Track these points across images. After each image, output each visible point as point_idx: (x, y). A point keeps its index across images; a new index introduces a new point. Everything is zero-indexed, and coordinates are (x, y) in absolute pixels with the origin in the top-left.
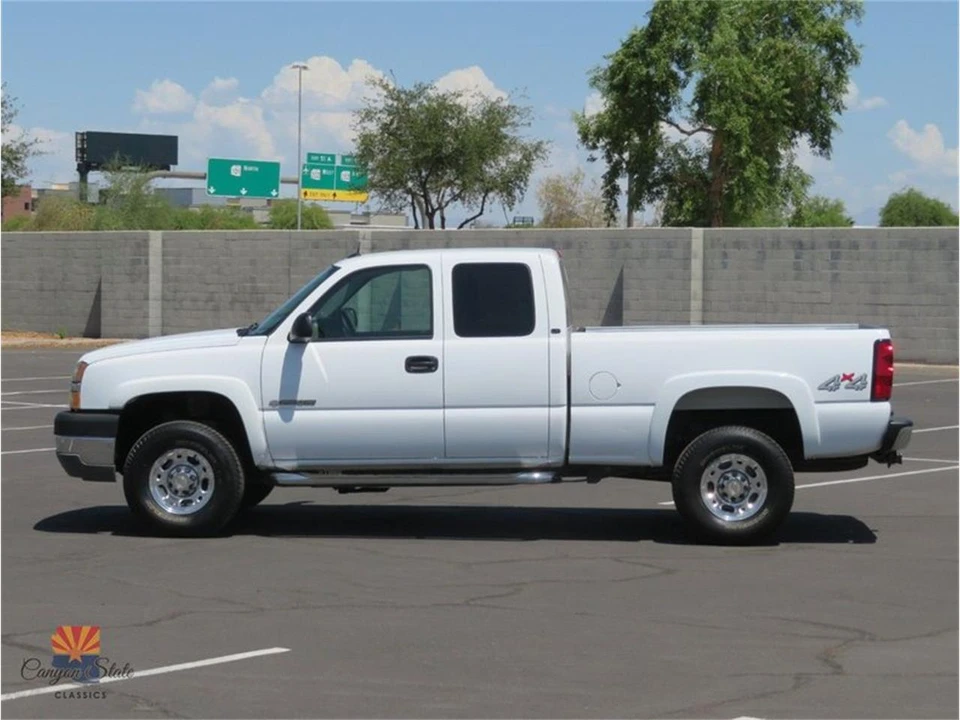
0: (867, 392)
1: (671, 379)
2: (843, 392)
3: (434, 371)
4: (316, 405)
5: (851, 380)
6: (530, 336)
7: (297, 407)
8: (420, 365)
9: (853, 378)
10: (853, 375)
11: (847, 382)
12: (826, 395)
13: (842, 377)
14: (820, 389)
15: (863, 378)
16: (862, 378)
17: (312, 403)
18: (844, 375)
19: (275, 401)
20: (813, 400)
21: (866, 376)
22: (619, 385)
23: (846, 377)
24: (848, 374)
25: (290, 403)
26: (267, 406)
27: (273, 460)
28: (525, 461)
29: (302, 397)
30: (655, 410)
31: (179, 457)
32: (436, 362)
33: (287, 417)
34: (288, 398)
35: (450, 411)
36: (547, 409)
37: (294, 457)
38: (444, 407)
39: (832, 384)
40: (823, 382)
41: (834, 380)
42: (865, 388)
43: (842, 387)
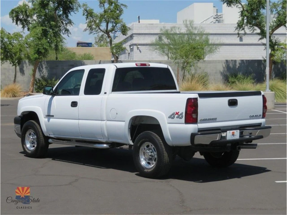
0: (183, 120)
1: (130, 112)
2: (176, 120)
3: (76, 107)
5: (178, 115)
6: (100, 94)
7: (51, 117)
8: (74, 104)
9: (179, 114)
10: (179, 112)
11: (177, 115)
12: (171, 120)
13: (175, 113)
14: (169, 118)
16: (181, 114)
17: (53, 116)
18: (176, 112)
20: (166, 122)
21: (183, 113)
22: (117, 114)
23: (177, 113)
24: (177, 112)
25: (49, 116)
26: (45, 117)
27: (49, 135)
28: (99, 140)
29: (51, 114)
30: (125, 123)
31: (32, 132)
32: (77, 103)
33: (49, 121)
34: (49, 114)
35: (80, 121)
36: (101, 121)
37: (53, 134)
38: (79, 119)
39: (172, 116)
40: (170, 115)
41: (173, 114)
42: (182, 118)
43: (175, 117)
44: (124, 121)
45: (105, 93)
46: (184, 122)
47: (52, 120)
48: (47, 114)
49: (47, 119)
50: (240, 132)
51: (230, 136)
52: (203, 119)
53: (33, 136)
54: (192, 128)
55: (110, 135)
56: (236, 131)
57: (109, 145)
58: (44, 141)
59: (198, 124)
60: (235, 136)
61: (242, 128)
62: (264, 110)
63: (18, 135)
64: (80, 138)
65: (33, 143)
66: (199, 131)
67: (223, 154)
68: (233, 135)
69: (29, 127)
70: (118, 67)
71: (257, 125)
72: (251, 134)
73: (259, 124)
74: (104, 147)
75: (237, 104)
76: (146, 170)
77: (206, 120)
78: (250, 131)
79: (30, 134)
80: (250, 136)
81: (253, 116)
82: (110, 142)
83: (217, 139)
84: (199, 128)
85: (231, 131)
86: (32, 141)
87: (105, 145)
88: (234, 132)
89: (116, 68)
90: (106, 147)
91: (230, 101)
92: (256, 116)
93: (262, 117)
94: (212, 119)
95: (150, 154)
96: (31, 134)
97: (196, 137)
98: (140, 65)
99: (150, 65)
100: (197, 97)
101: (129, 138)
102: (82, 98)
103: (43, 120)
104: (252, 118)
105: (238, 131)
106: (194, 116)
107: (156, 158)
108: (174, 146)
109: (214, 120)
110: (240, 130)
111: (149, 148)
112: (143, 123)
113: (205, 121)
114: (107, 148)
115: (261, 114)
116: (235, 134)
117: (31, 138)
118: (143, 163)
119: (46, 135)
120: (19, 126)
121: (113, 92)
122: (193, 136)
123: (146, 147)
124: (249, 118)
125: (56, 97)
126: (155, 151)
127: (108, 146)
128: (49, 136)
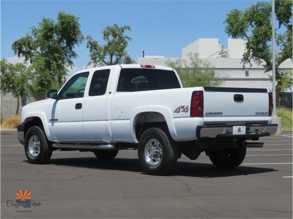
0: (189, 113)
1: (135, 109)
2: (181, 114)
3: (81, 108)
4: (58, 121)
5: (183, 108)
6: (105, 95)
7: (55, 121)
8: (79, 106)
9: (184, 107)
10: (184, 106)
11: (182, 109)
12: (177, 115)
13: (181, 107)
14: (174, 112)
15: (187, 107)
17: (57, 120)
18: (182, 106)
19: (50, 120)
20: (172, 117)
21: (188, 106)
22: (122, 112)
23: (183, 107)
24: (183, 106)
25: (53, 120)
26: (49, 121)
27: (53, 139)
28: (104, 140)
29: (55, 118)
30: (130, 121)
31: (35, 138)
32: (82, 105)
33: (53, 125)
34: (53, 119)
35: (84, 122)
36: (105, 121)
37: (56, 139)
38: (84, 121)
39: (178, 110)
40: (175, 109)
41: (178, 108)
42: (188, 111)
43: (181, 111)
44: (129, 119)
45: (110, 93)
46: (190, 116)
47: (56, 124)
48: (51, 119)
49: (51, 124)
50: (246, 128)
51: (235, 131)
52: (209, 112)
53: (36, 142)
54: (197, 121)
55: (115, 135)
56: (243, 126)
57: (114, 145)
58: (47, 146)
59: (204, 118)
60: (241, 132)
61: (248, 124)
62: (270, 108)
63: (21, 142)
64: (85, 140)
65: (36, 149)
66: (204, 125)
67: (229, 155)
68: (239, 130)
69: (33, 133)
70: (123, 68)
71: (263, 122)
72: (257, 130)
73: (265, 122)
74: (109, 147)
75: (243, 100)
76: (151, 167)
77: (212, 113)
78: (257, 128)
79: (33, 141)
80: (256, 133)
81: (260, 113)
82: (115, 142)
83: (224, 133)
84: (204, 121)
85: (238, 127)
86: (36, 147)
87: (110, 146)
88: (240, 128)
89: (121, 68)
90: (110, 147)
91: (236, 96)
92: (262, 113)
93: (268, 114)
94: (218, 113)
95: (155, 150)
96: (35, 140)
97: (202, 130)
98: (145, 66)
99: (155, 67)
100: (202, 90)
101: (134, 136)
102: (87, 100)
103: (47, 124)
104: (258, 115)
105: (245, 127)
106: (199, 109)
107: (161, 155)
108: (180, 141)
109: (220, 114)
110: (246, 126)
111: (155, 144)
112: (148, 121)
113: (210, 114)
114: (112, 148)
115: (268, 111)
116: (241, 130)
117: (35, 143)
118: (148, 160)
119: (49, 140)
120: (23, 133)
121: (118, 92)
122: (199, 129)
123: (151, 144)
124: (255, 115)
125: (60, 101)
126: (161, 148)
127: (113, 147)
128: (52, 141)
